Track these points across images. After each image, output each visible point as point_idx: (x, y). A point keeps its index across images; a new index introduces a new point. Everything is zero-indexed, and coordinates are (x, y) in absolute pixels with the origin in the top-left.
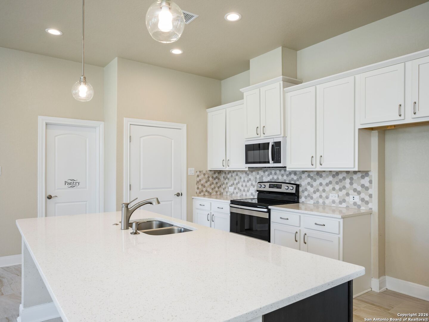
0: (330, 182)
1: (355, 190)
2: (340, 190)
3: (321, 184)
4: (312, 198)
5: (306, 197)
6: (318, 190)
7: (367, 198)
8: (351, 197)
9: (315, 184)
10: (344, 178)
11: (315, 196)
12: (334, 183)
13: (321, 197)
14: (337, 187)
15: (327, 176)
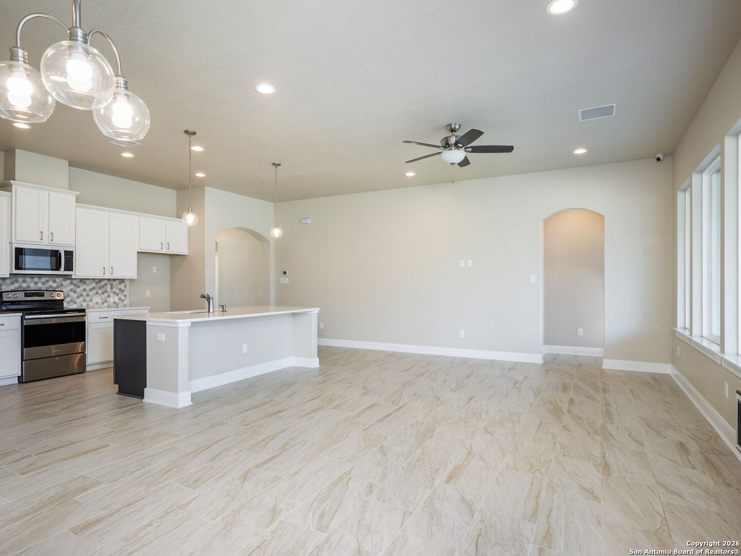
0: (94, 288)
1: (114, 293)
2: (103, 293)
3: (85, 290)
4: (75, 303)
5: (68, 303)
6: (82, 295)
7: (123, 298)
8: (112, 298)
9: (78, 290)
10: (106, 285)
11: (78, 301)
12: (97, 288)
13: (85, 300)
14: (100, 291)
15: (91, 283)
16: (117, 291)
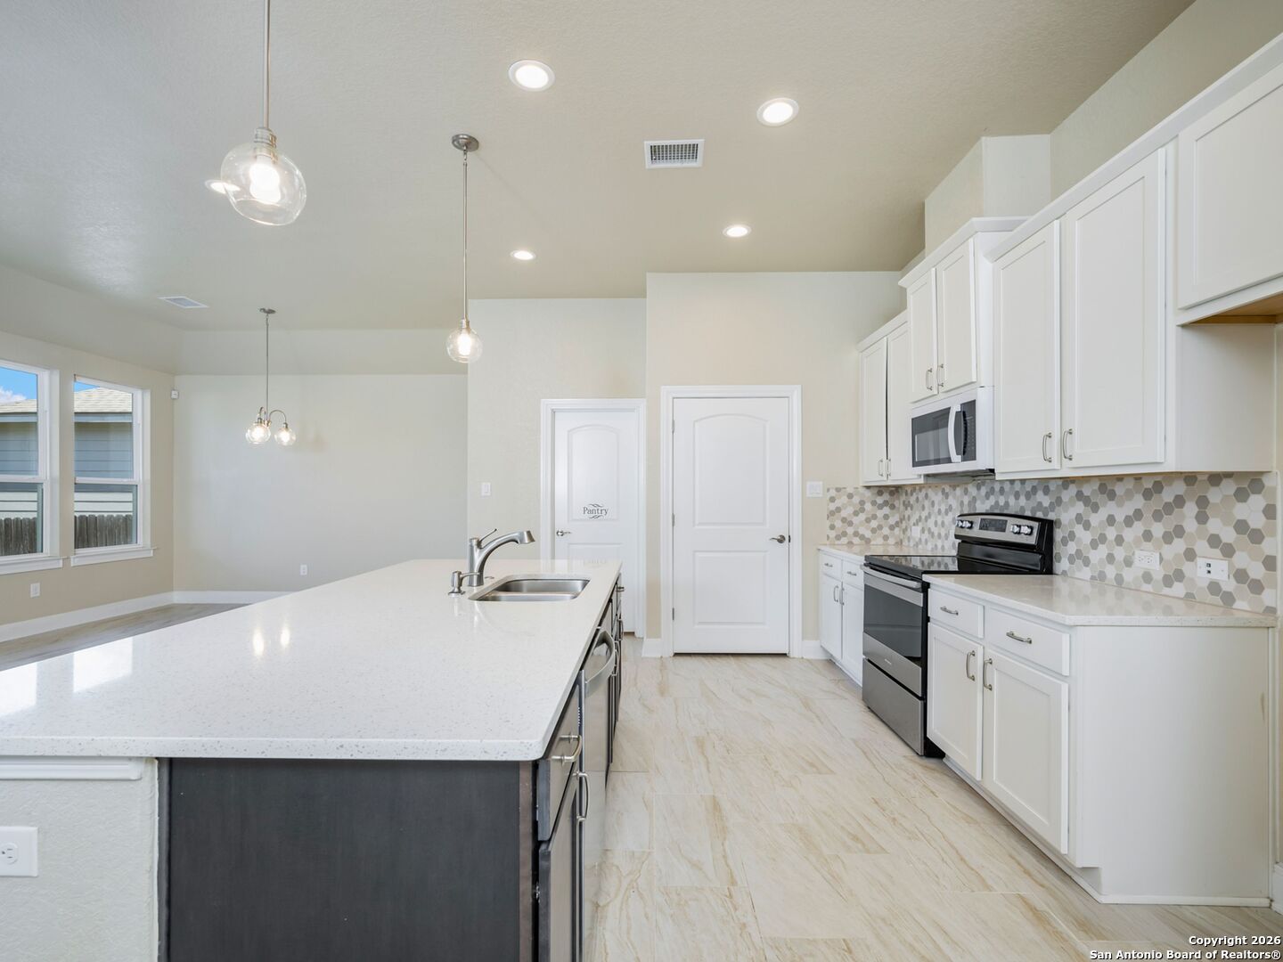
0: (1138, 514)
1: (1214, 541)
2: (1168, 538)
3: (1111, 520)
5: (1071, 560)
6: (1103, 539)
9: (1096, 519)
10: (1179, 501)
12: (1148, 515)
13: (1111, 558)
14: (1158, 529)
16: (1228, 534)
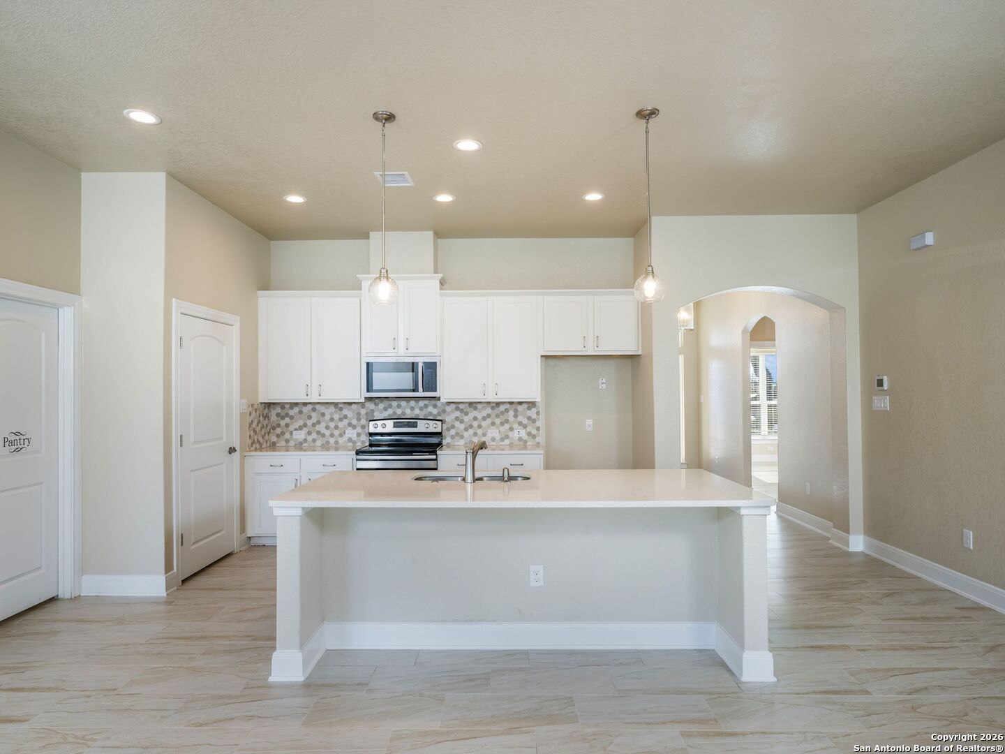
0: (489, 416)
1: (520, 423)
2: (502, 424)
3: (475, 419)
4: (462, 437)
5: (453, 437)
6: (471, 426)
7: (534, 432)
8: (516, 431)
9: (466, 419)
10: (507, 410)
11: (466, 434)
12: (493, 416)
13: (475, 434)
14: (498, 421)
15: (484, 408)
16: (525, 421)
